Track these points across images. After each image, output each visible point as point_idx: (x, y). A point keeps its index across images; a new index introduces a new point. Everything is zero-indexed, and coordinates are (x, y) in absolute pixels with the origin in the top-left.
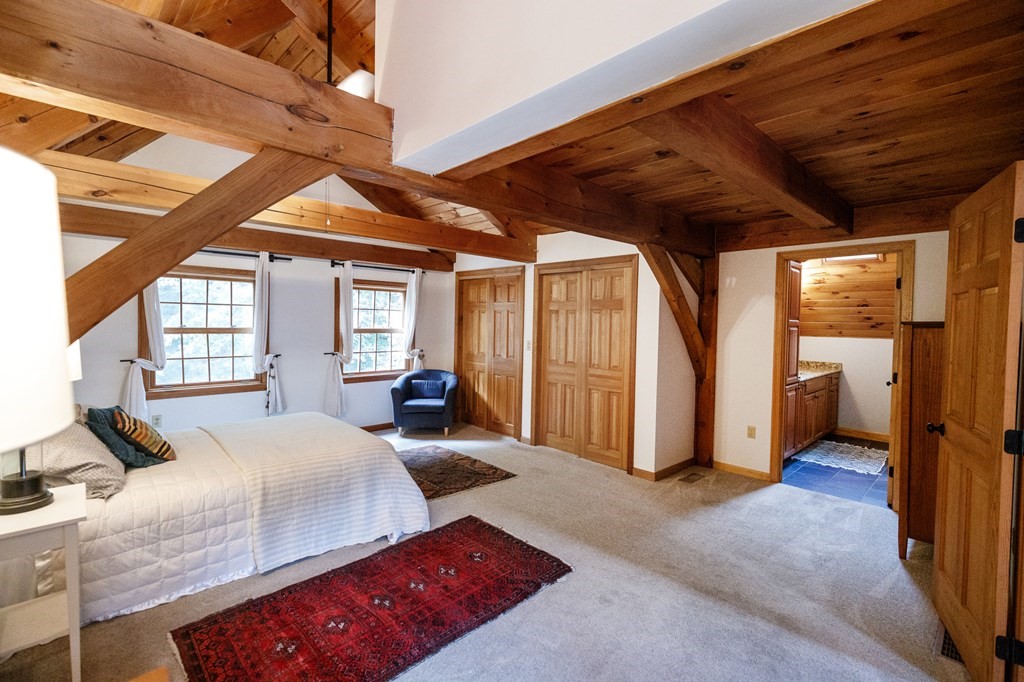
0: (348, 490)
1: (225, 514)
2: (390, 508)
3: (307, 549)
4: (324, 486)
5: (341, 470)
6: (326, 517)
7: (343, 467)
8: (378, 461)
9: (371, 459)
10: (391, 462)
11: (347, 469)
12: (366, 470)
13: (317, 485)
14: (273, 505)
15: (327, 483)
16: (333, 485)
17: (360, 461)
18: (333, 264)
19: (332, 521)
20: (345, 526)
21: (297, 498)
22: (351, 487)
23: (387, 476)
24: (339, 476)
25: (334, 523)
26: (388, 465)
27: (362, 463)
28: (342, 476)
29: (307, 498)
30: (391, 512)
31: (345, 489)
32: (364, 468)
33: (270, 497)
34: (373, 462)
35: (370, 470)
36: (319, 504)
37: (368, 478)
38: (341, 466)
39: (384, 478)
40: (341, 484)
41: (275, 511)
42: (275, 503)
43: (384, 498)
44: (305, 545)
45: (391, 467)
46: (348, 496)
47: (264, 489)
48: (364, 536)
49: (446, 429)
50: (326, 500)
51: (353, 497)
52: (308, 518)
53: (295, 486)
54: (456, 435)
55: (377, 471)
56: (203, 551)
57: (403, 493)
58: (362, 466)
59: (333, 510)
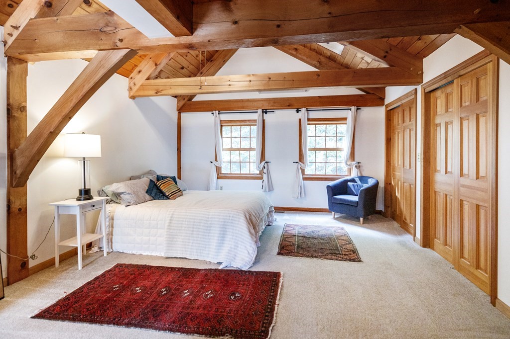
0: (210, 230)
1: (157, 224)
2: (231, 247)
3: (186, 254)
4: (198, 224)
5: (208, 218)
6: (197, 240)
7: (210, 217)
8: (231, 218)
9: (227, 216)
10: (239, 221)
11: (211, 218)
12: (222, 222)
13: (194, 222)
14: (174, 226)
15: (199, 222)
16: (202, 224)
17: (220, 216)
18: (298, 111)
19: (199, 244)
20: (207, 249)
21: (184, 226)
22: (212, 228)
23: (234, 228)
24: (206, 221)
25: (201, 245)
26: (237, 222)
27: (221, 217)
28: (208, 221)
29: (188, 227)
30: (229, 250)
31: (209, 228)
32: (221, 220)
33: (173, 222)
34: (228, 218)
35: (225, 222)
36: (194, 233)
37: (222, 226)
38: (209, 215)
39: (233, 229)
40: (206, 225)
41: (174, 229)
42: (175, 225)
43: (230, 241)
44: (186, 251)
45: (238, 224)
46: (210, 233)
47: (172, 217)
48: (213, 258)
49: (361, 219)
50: (198, 231)
51: (212, 235)
52: (188, 238)
53: (185, 220)
54: (372, 225)
55: (228, 224)
56: (148, 238)
57: (242, 242)
58: (220, 219)
59: (201, 238)
